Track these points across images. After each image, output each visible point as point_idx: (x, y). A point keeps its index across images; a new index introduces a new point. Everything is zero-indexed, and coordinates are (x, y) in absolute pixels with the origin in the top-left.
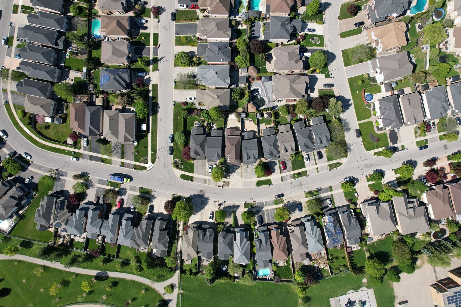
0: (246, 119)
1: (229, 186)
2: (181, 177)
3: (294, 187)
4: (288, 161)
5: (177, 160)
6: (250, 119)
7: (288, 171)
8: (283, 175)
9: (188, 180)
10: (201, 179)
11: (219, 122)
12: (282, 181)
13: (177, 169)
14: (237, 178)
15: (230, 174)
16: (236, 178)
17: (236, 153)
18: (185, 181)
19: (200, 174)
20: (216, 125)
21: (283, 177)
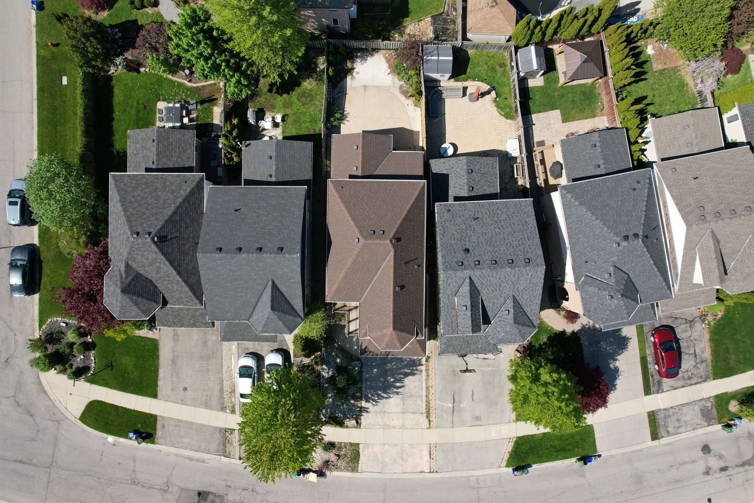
0: (453, 83)
1: (354, 469)
2: (84, 418)
3: (724, 469)
4: (691, 323)
5: (60, 321)
6: (473, 86)
7: (690, 381)
8: (659, 401)
9: (127, 437)
10: (200, 428)
11: (297, 105)
12: (655, 436)
13: (63, 371)
14: (403, 427)
15: (364, 404)
16: (397, 422)
17: (400, 286)
18: (111, 439)
19: (194, 403)
20: (279, 119)
21: (661, 416)
